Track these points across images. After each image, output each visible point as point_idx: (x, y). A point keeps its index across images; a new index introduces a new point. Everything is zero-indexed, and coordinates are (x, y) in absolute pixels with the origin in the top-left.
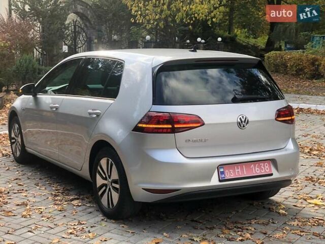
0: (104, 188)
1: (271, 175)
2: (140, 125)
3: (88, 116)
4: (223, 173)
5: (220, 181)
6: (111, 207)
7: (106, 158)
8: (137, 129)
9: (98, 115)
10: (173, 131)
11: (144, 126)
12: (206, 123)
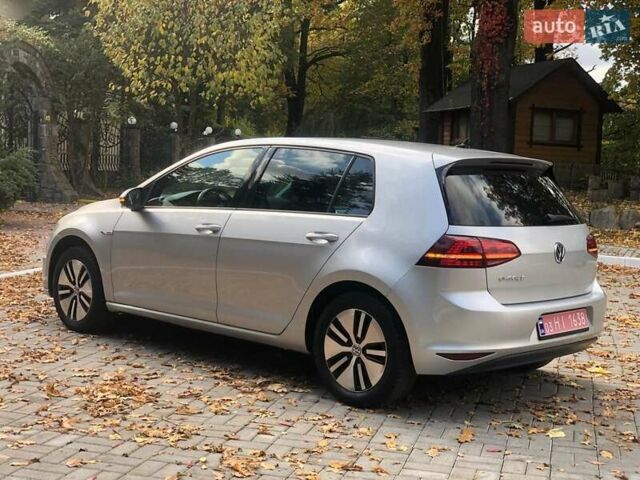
0: (345, 359)
1: (587, 329)
2: (431, 255)
3: (308, 242)
4: (542, 326)
5: (540, 339)
6: (363, 387)
7: (353, 311)
8: (424, 261)
9: (331, 241)
10: (484, 264)
11: (438, 256)
12: (522, 253)
